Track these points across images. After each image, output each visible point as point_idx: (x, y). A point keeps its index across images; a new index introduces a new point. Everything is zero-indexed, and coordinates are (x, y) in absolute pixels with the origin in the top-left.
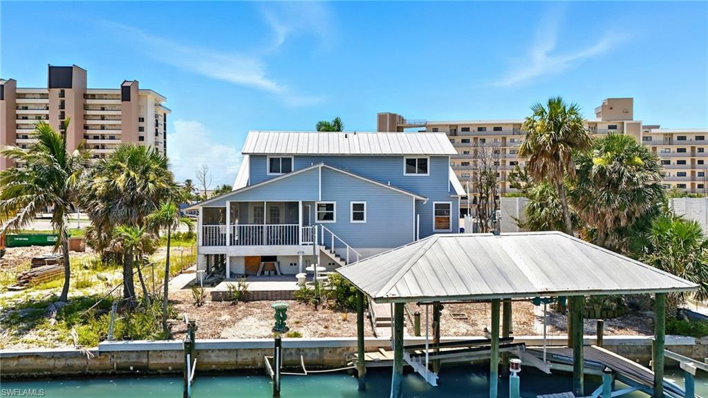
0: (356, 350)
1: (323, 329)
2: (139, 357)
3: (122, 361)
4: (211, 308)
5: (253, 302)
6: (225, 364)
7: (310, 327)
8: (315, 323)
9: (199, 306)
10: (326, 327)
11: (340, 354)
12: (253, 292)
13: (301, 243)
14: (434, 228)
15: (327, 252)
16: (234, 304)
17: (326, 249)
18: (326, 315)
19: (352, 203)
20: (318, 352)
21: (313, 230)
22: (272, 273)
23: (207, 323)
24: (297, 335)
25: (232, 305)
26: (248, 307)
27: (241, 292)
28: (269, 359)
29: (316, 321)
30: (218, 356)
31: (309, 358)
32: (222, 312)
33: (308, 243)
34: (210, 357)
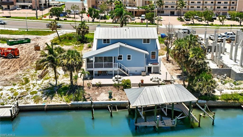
0: (128, 104)
1: (120, 97)
2: (80, 105)
3: (76, 106)
4: (93, 89)
5: (102, 87)
6: (99, 107)
7: (117, 96)
8: (118, 95)
9: (89, 88)
10: (121, 97)
11: (125, 105)
12: (102, 84)
13: (113, 67)
14: (151, 58)
15: (121, 70)
16: (98, 88)
17: (120, 69)
18: (121, 92)
19: (127, 55)
20: (120, 104)
21: (117, 64)
22: (105, 74)
23: (93, 95)
24: (115, 100)
25: (97, 88)
26: (102, 89)
27: (99, 84)
28: (109, 106)
29: (119, 94)
30: (97, 105)
31: (118, 105)
32: (96, 91)
33: (115, 67)
34: (95, 105)
